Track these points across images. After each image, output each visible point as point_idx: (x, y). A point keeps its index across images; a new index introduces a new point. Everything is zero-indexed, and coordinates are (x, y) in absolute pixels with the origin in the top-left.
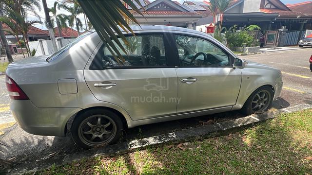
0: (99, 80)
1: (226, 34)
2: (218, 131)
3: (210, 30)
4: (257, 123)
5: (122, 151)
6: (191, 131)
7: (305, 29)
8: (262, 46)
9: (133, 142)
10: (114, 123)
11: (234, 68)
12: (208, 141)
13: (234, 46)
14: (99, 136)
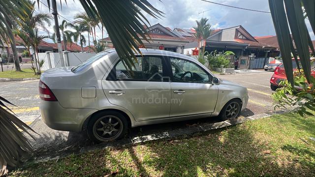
0: (112, 88)
1: (208, 57)
2: (200, 132)
3: (195, 53)
4: (229, 126)
5: (127, 144)
6: (181, 131)
7: (268, 57)
8: (236, 68)
9: (135, 138)
10: (121, 122)
11: (213, 85)
12: (193, 139)
13: (214, 67)
14: (109, 133)
